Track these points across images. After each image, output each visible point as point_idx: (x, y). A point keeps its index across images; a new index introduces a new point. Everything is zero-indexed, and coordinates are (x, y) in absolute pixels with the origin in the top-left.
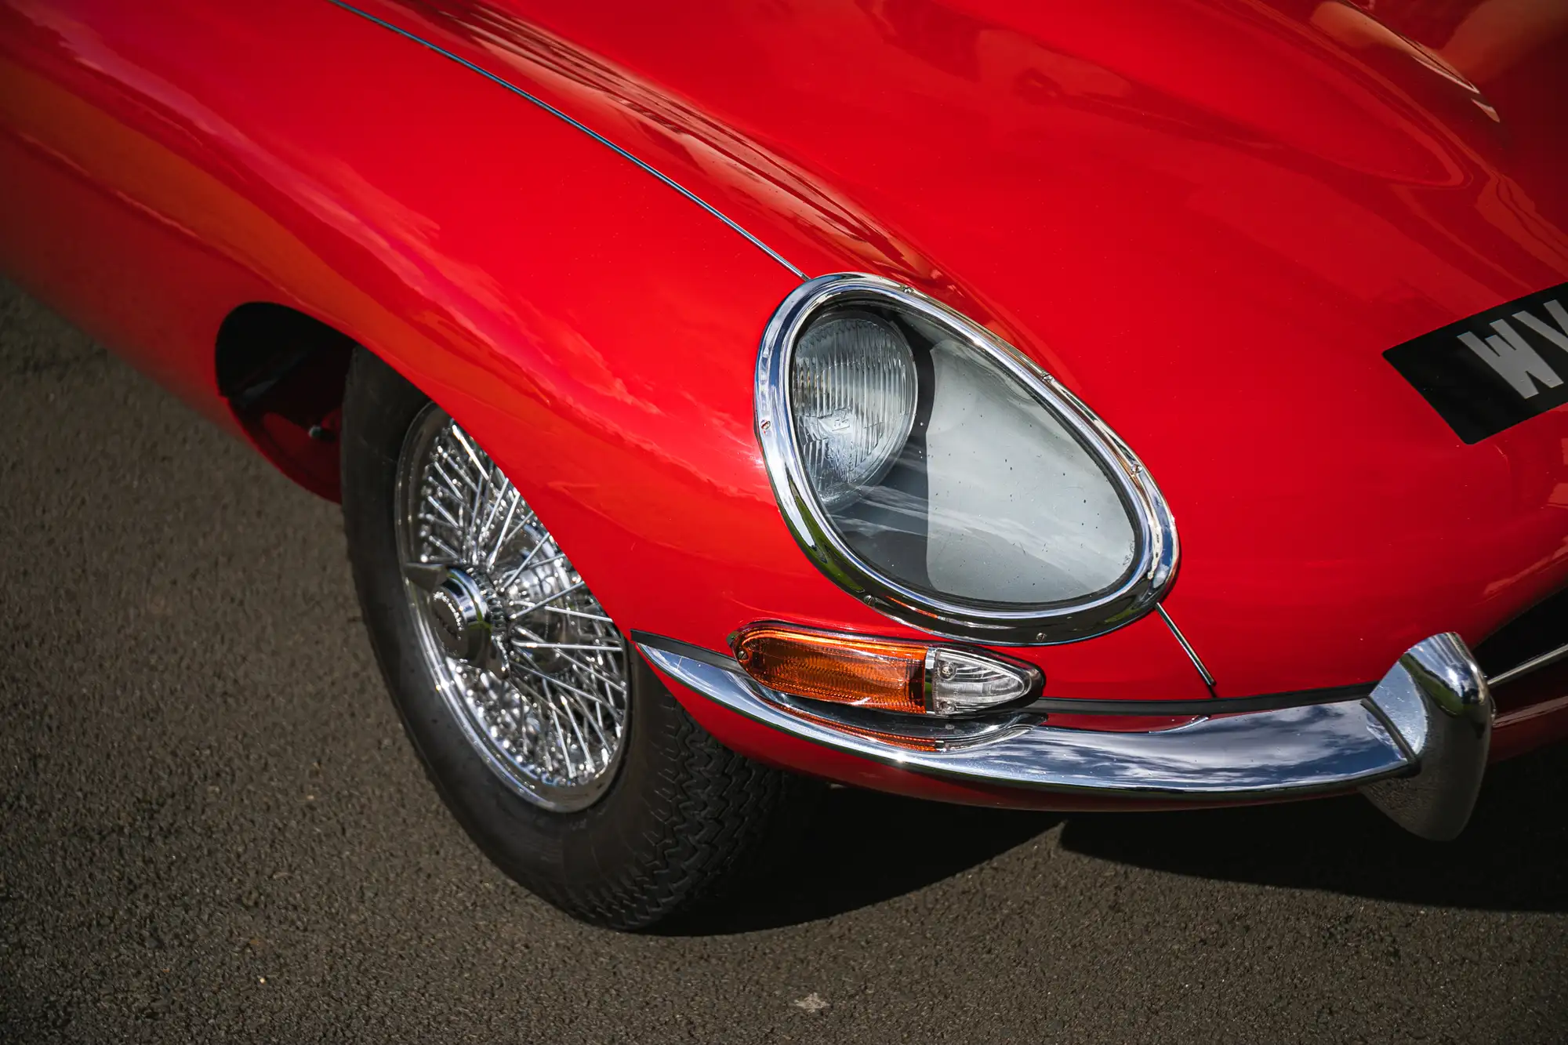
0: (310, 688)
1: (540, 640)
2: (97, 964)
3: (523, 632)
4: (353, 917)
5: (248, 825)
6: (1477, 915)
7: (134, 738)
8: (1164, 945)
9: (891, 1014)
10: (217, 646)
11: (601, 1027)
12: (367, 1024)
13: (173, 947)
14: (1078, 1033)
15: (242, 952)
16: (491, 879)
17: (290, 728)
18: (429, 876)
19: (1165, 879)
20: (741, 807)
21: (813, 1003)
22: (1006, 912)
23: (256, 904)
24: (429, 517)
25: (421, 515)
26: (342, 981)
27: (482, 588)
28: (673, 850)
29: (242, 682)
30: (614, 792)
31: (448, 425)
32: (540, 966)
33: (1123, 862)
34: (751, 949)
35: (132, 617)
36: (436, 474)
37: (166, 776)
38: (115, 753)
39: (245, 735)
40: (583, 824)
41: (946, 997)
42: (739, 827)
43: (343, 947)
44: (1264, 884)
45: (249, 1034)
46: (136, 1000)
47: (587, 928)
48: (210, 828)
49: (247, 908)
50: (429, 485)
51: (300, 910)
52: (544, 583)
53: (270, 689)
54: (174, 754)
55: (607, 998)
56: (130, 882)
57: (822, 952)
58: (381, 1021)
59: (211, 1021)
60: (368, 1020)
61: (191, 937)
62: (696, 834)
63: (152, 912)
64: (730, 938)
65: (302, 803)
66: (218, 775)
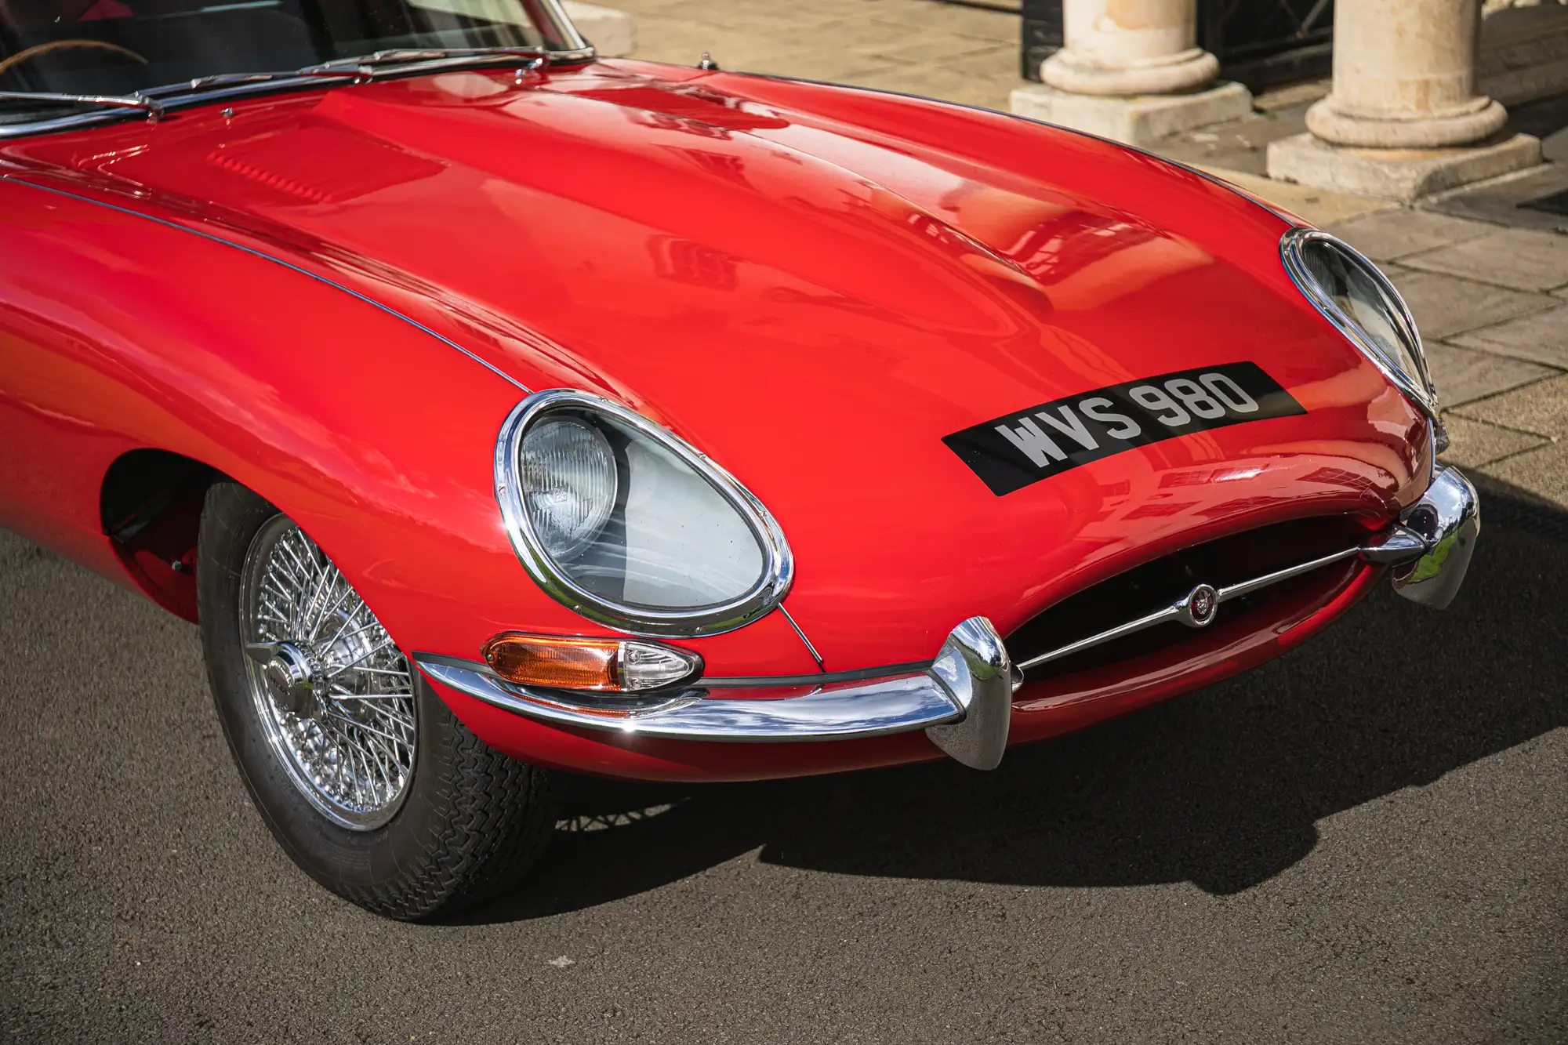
0: (173, 781)
1: (349, 692)
2: (9, 959)
3: (338, 688)
4: (208, 923)
5: (124, 870)
6: (1067, 890)
7: (32, 818)
8: (831, 917)
9: (621, 966)
10: (96, 758)
11: (400, 982)
12: (220, 986)
13: (68, 946)
14: (762, 972)
15: (123, 947)
16: (316, 894)
17: (157, 808)
18: (268, 896)
19: (837, 877)
20: (501, 800)
21: (562, 962)
22: (713, 902)
23: (132, 918)
24: (266, 617)
25: (260, 616)
26: (200, 962)
27: (306, 656)
28: (451, 839)
29: (118, 780)
30: (408, 804)
31: (278, 540)
32: (354, 948)
33: (805, 868)
34: (517, 931)
35: (27, 740)
36: (271, 583)
37: (58, 842)
38: (17, 828)
39: (121, 814)
40: (386, 834)
41: (663, 954)
42: (500, 818)
43: (201, 941)
44: (911, 878)
45: (129, 996)
46: (40, 979)
47: (390, 923)
48: (94, 872)
49: (126, 921)
50: (266, 591)
51: (167, 920)
52: (354, 654)
53: (141, 783)
54: (65, 828)
55: (405, 964)
56: (33, 908)
57: (571, 931)
58: (232, 985)
59: (99, 989)
60: (221, 984)
61: (82, 939)
62: (468, 824)
63: (51, 925)
64: (501, 925)
65: (169, 855)
66: (100, 839)
